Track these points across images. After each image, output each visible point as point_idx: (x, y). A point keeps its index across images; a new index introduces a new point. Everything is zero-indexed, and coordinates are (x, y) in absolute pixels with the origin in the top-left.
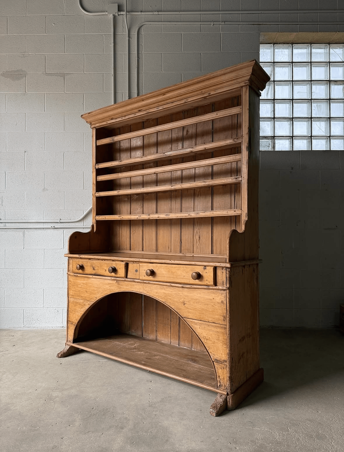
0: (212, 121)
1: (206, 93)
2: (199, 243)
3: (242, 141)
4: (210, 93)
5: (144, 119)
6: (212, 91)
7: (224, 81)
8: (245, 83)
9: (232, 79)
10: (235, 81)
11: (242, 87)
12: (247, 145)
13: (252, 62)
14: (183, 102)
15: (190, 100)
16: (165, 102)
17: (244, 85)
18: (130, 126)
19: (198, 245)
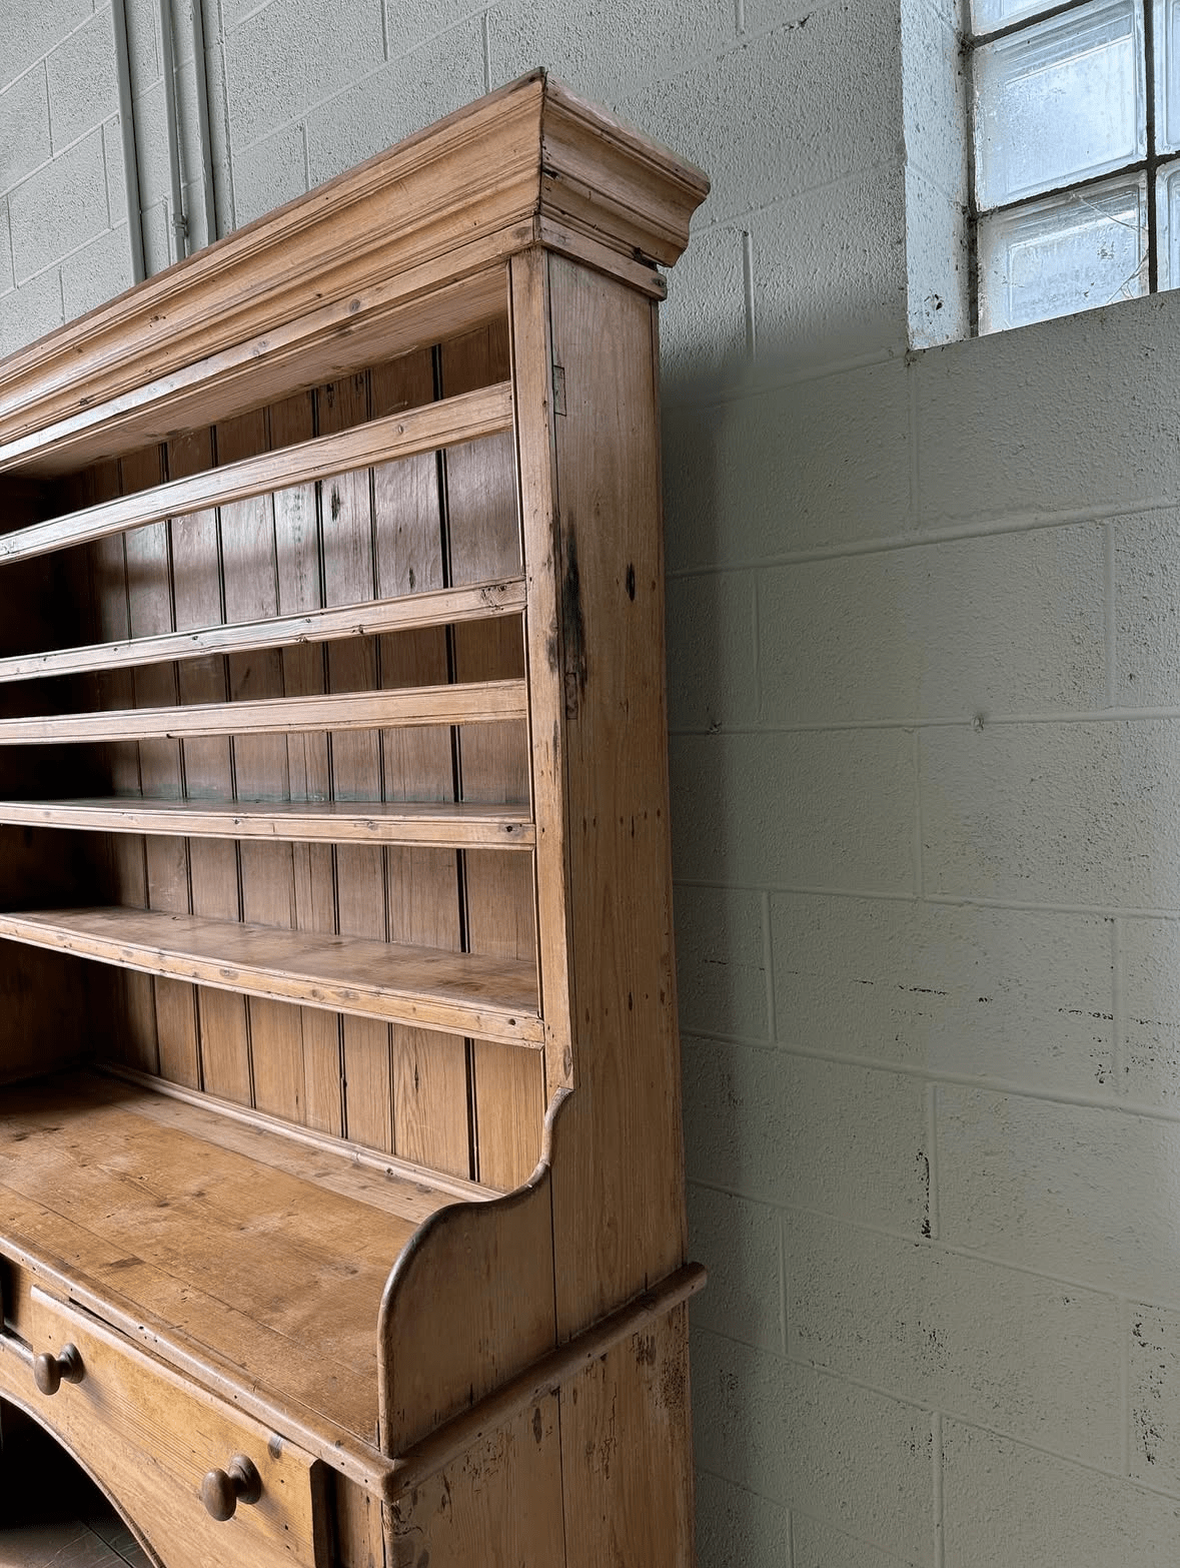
0: (439, 454)
1: (342, 303)
2: (414, 1107)
3: (526, 607)
4: (357, 304)
5: (150, 430)
6: (367, 291)
7: (409, 230)
8: (521, 233)
9: (445, 213)
10: (466, 223)
11: (507, 259)
12: (549, 632)
13: (521, 92)
14: (245, 354)
15: (275, 341)
16: (170, 357)
17: (514, 243)
18: (119, 460)
19: (414, 1114)
